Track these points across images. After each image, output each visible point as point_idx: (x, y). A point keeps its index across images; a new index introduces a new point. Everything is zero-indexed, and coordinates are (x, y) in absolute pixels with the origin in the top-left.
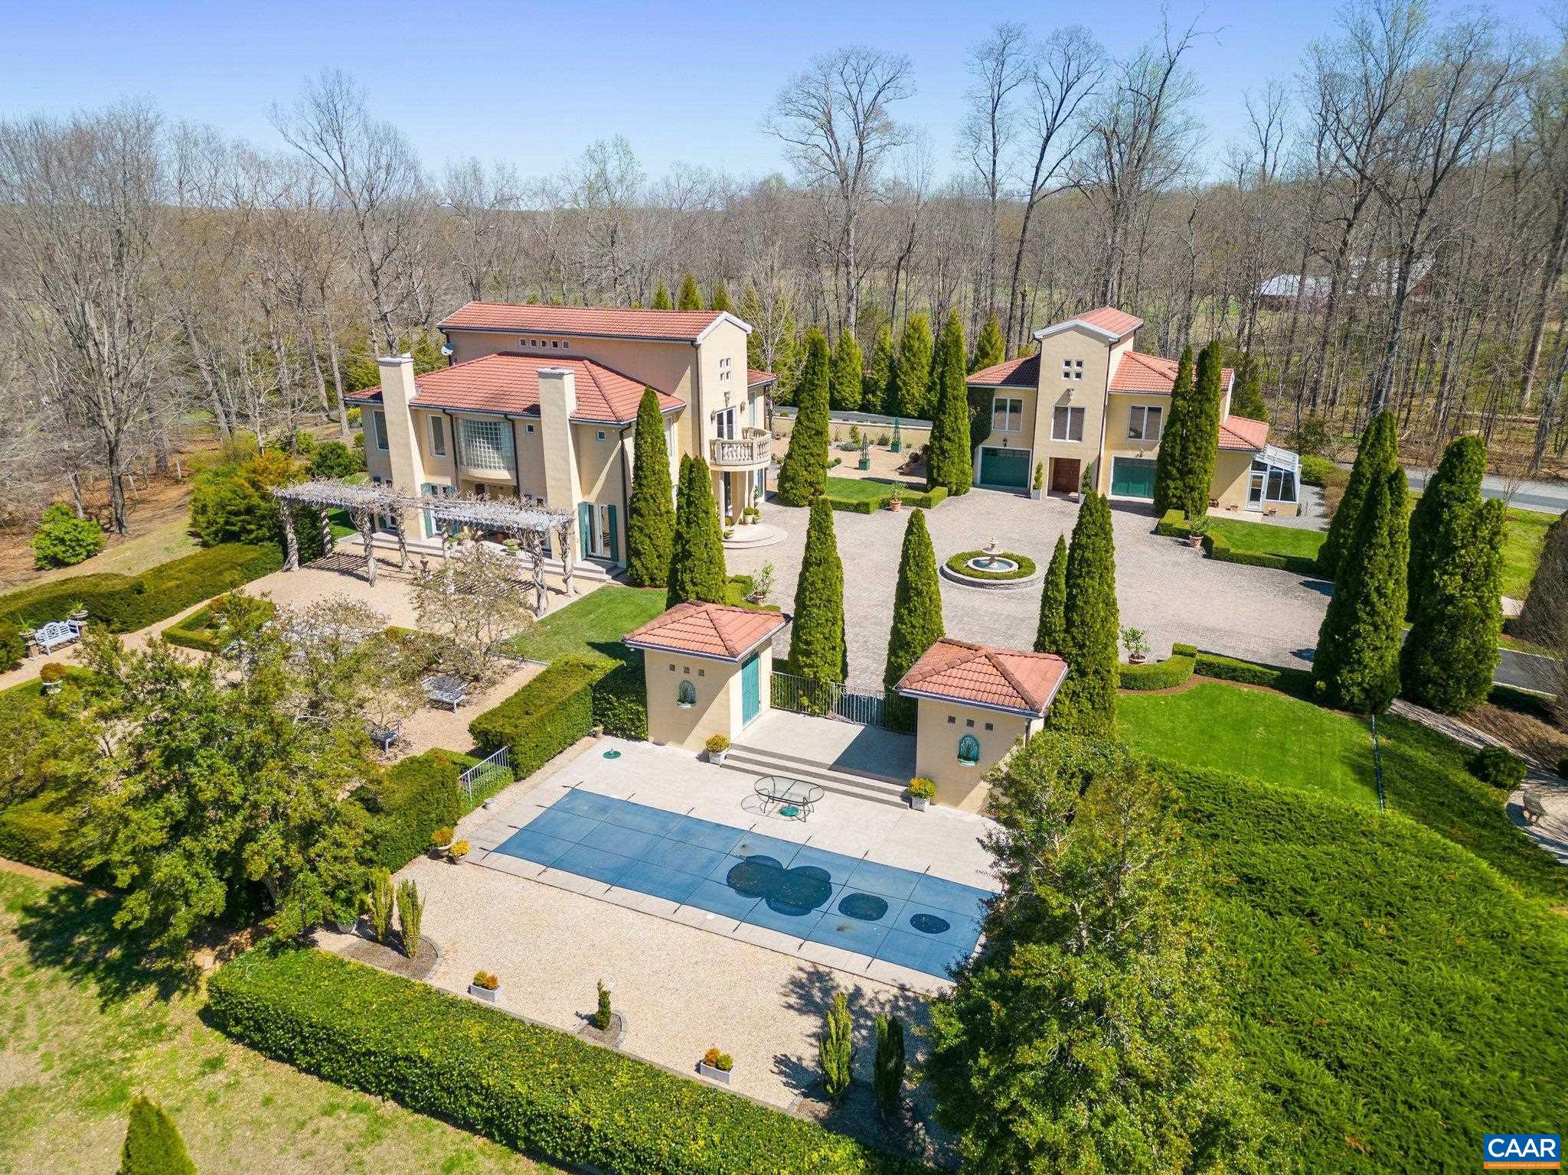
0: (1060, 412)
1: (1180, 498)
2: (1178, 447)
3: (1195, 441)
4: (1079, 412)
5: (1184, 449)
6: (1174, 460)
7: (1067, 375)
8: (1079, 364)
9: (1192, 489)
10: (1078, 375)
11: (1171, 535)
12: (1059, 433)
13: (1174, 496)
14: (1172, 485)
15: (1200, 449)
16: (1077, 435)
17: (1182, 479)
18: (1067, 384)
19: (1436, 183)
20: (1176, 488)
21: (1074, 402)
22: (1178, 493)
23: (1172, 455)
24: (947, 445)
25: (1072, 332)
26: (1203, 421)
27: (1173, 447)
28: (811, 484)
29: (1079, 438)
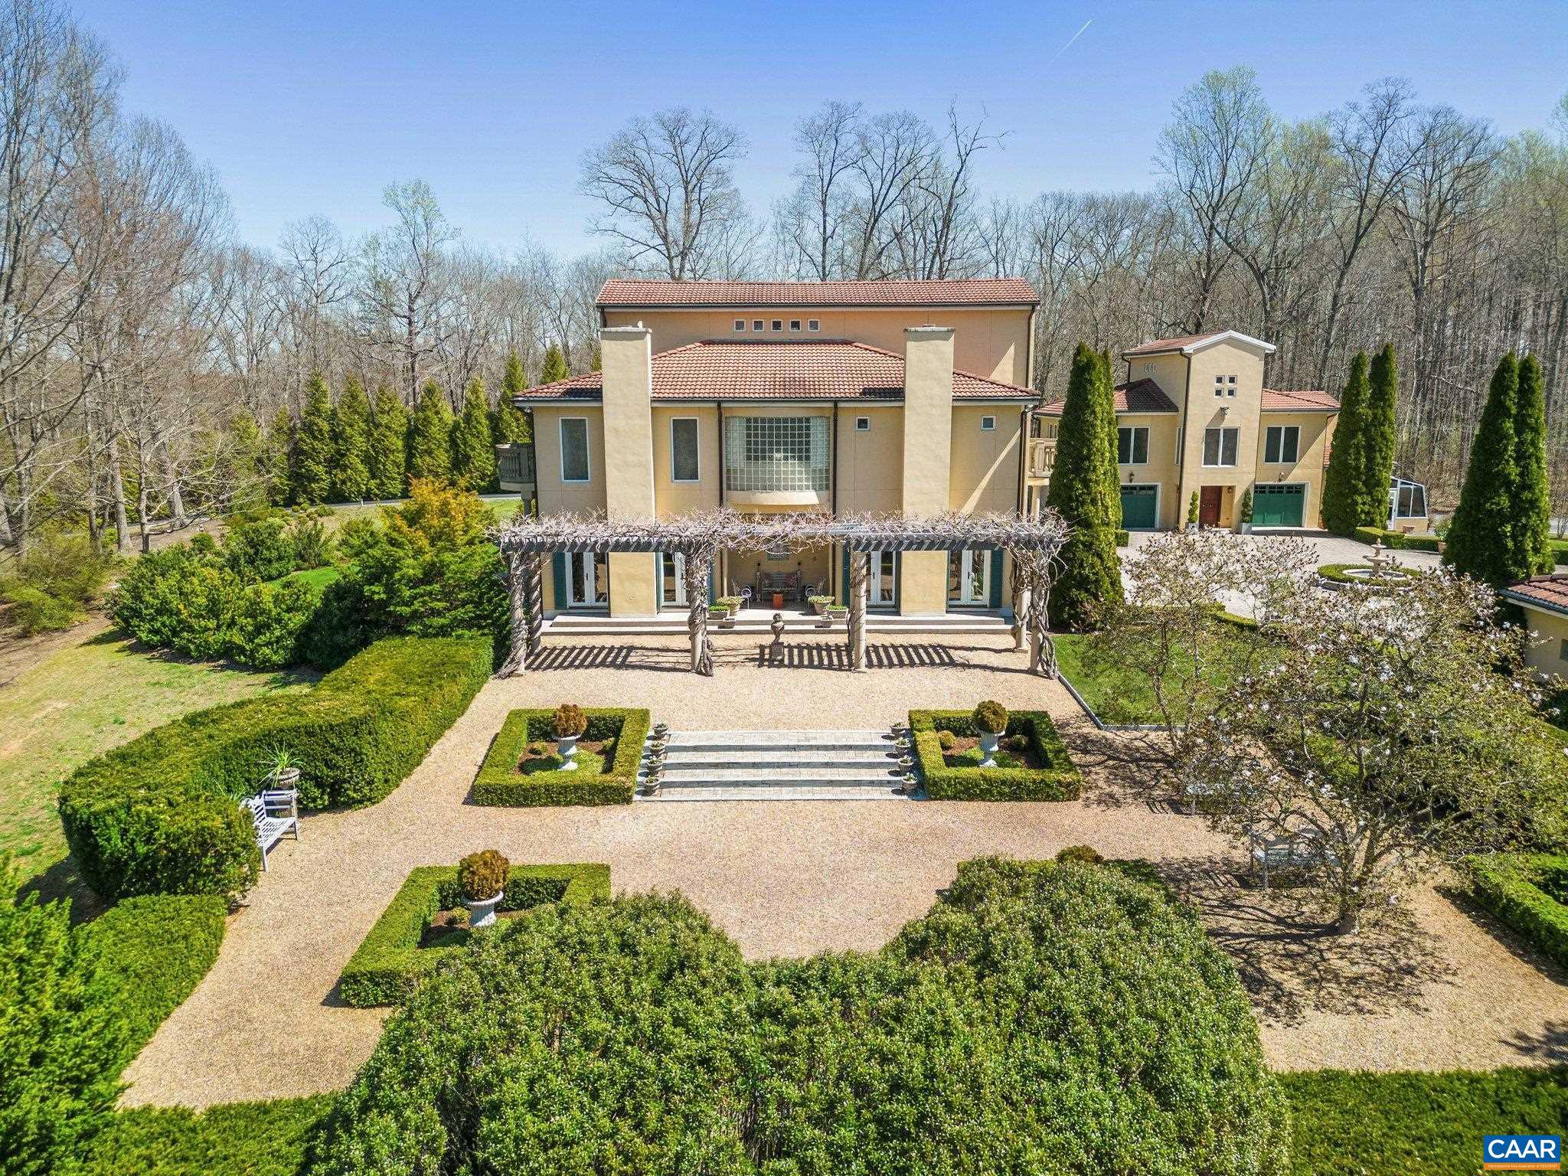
0: (1211, 435)
1: (1368, 513)
2: (1363, 459)
3: (1381, 451)
4: (1232, 435)
5: (1369, 460)
6: (1360, 473)
7: (1218, 393)
8: (1232, 380)
9: (1380, 503)
10: (1231, 393)
12: (1210, 458)
13: (1363, 511)
14: (1359, 500)
15: (1385, 460)
16: (1230, 458)
17: (1370, 493)
18: (1220, 403)
19: (1358, 238)
20: (1364, 504)
21: (1227, 423)
22: (1366, 508)
23: (1356, 468)
25: (1223, 347)
26: (1387, 429)
27: (1357, 459)
29: (1233, 463)
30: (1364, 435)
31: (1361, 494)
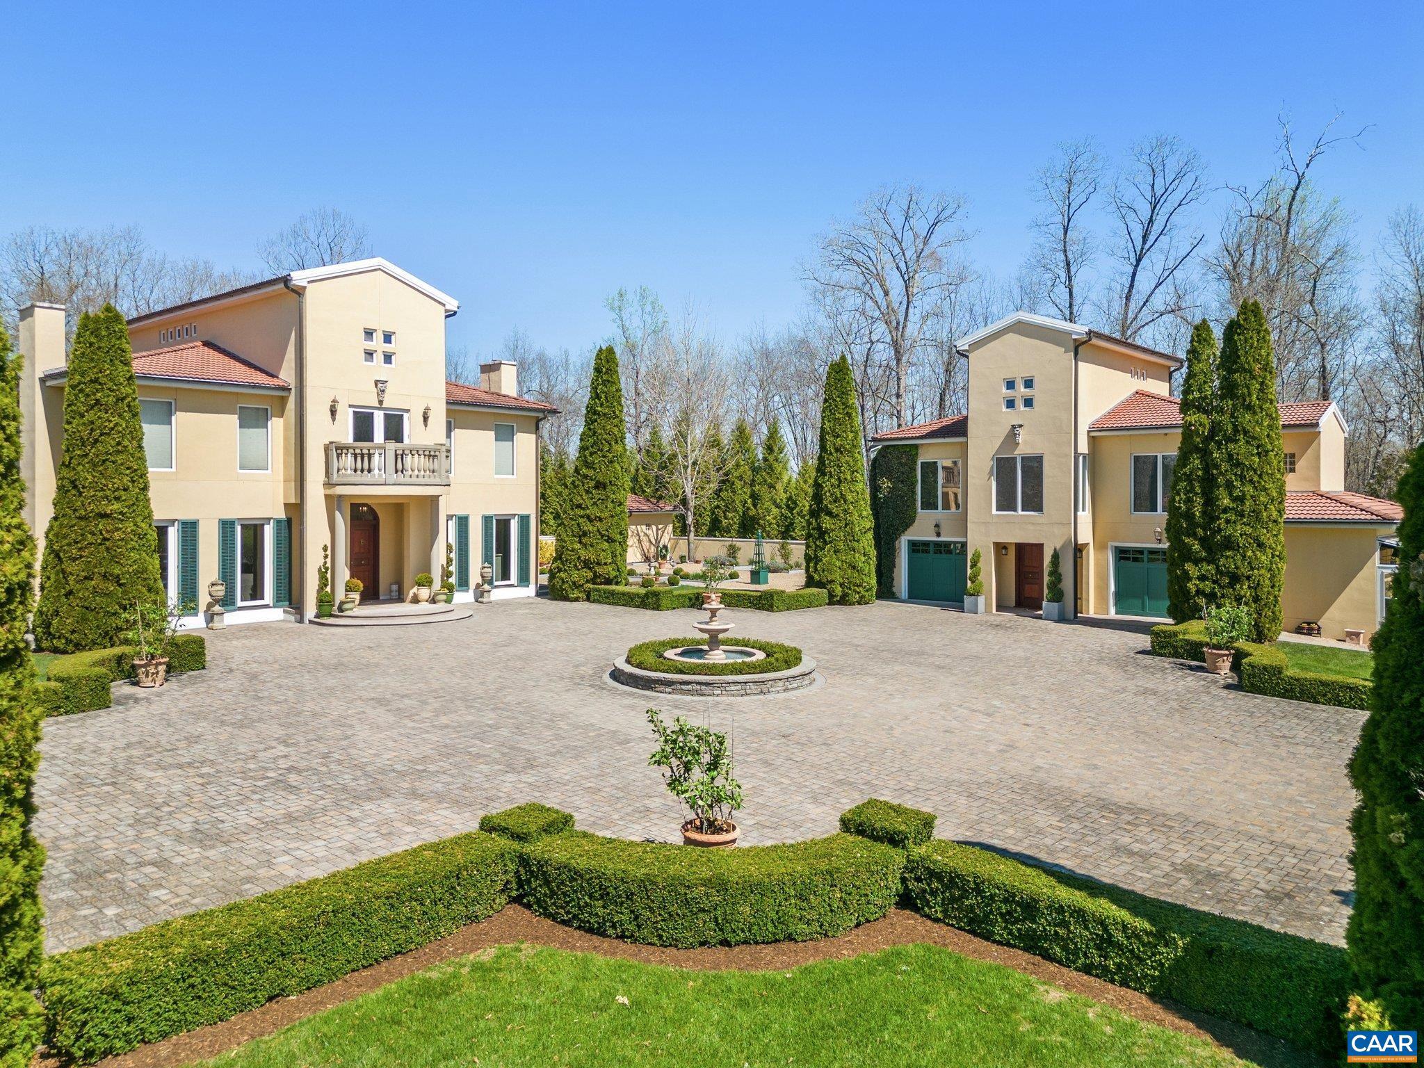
0: (1004, 468)
2: (1198, 500)
3: (1229, 486)
4: (1034, 466)
5: (1209, 501)
6: (1195, 525)
7: (1010, 403)
8: (1029, 383)
9: (1235, 579)
10: (1029, 402)
11: (1176, 655)
12: (1006, 502)
13: (1199, 592)
15: (1241, 499)
16: (1034, 502)
18: (1012, 417)
20: (1203, 578)
21: (1026, 445)
22: (1207, 586)
23: (1189, 516)
24: (827, 523)
26: (1240, 448)
27: (1189, 501)
28: (587, 564)
29: (1039, 508)
30: (1202, 459)
31: (1196, 562)
